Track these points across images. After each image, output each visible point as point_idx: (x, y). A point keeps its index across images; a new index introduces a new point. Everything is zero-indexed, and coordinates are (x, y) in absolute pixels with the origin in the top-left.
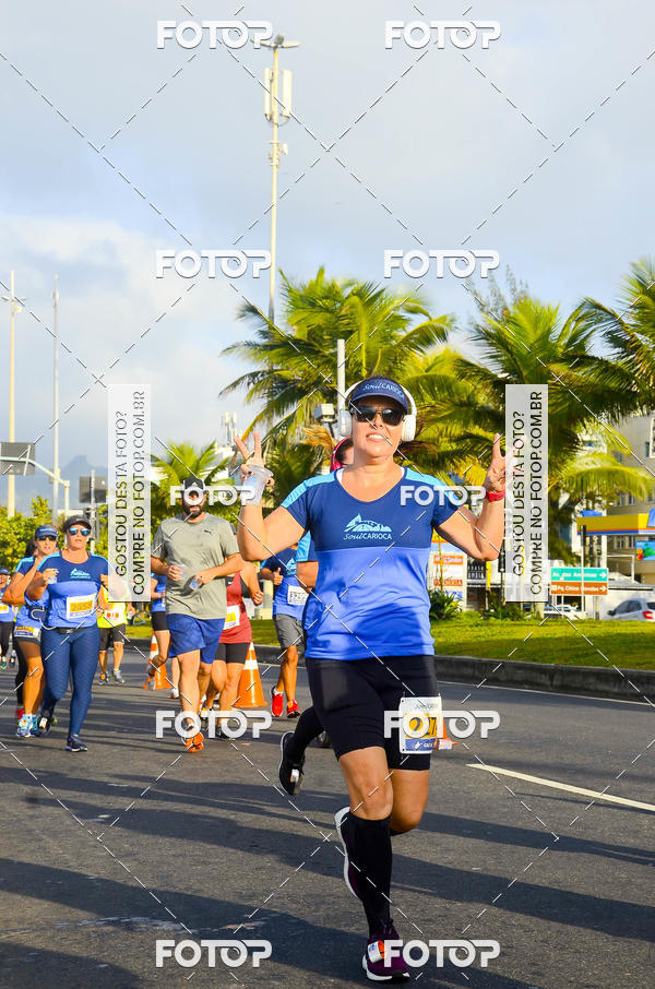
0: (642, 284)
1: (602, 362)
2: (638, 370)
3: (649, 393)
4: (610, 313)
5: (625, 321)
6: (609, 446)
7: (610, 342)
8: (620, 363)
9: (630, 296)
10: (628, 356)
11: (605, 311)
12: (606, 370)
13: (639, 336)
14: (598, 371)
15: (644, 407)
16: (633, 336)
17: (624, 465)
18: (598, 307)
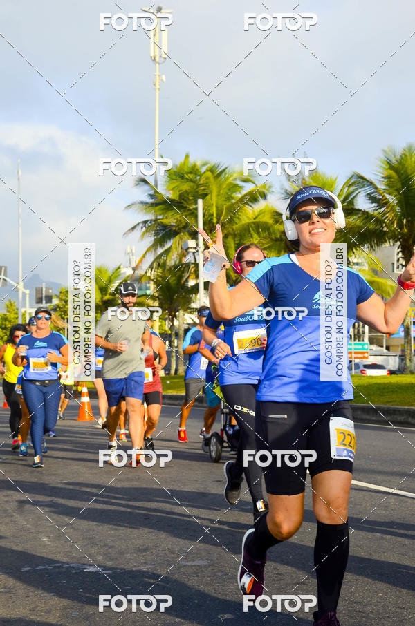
0: (389, 163)
1: (364, 213)
2: (387, 217)
3: (393, 231)
4: (369, 182)
5: (379, 186)
6: (369, 265)
7: (369, 200)
8: (376, 213)
9: (382, 171)
10: (380, 208)
11: (367, 180)
12: (367, 218)
13: (388, 196)
14: (362, 218)
15: (391, 241)
16: (383, 196)
17: (379, 277)
18: (362, 177)
